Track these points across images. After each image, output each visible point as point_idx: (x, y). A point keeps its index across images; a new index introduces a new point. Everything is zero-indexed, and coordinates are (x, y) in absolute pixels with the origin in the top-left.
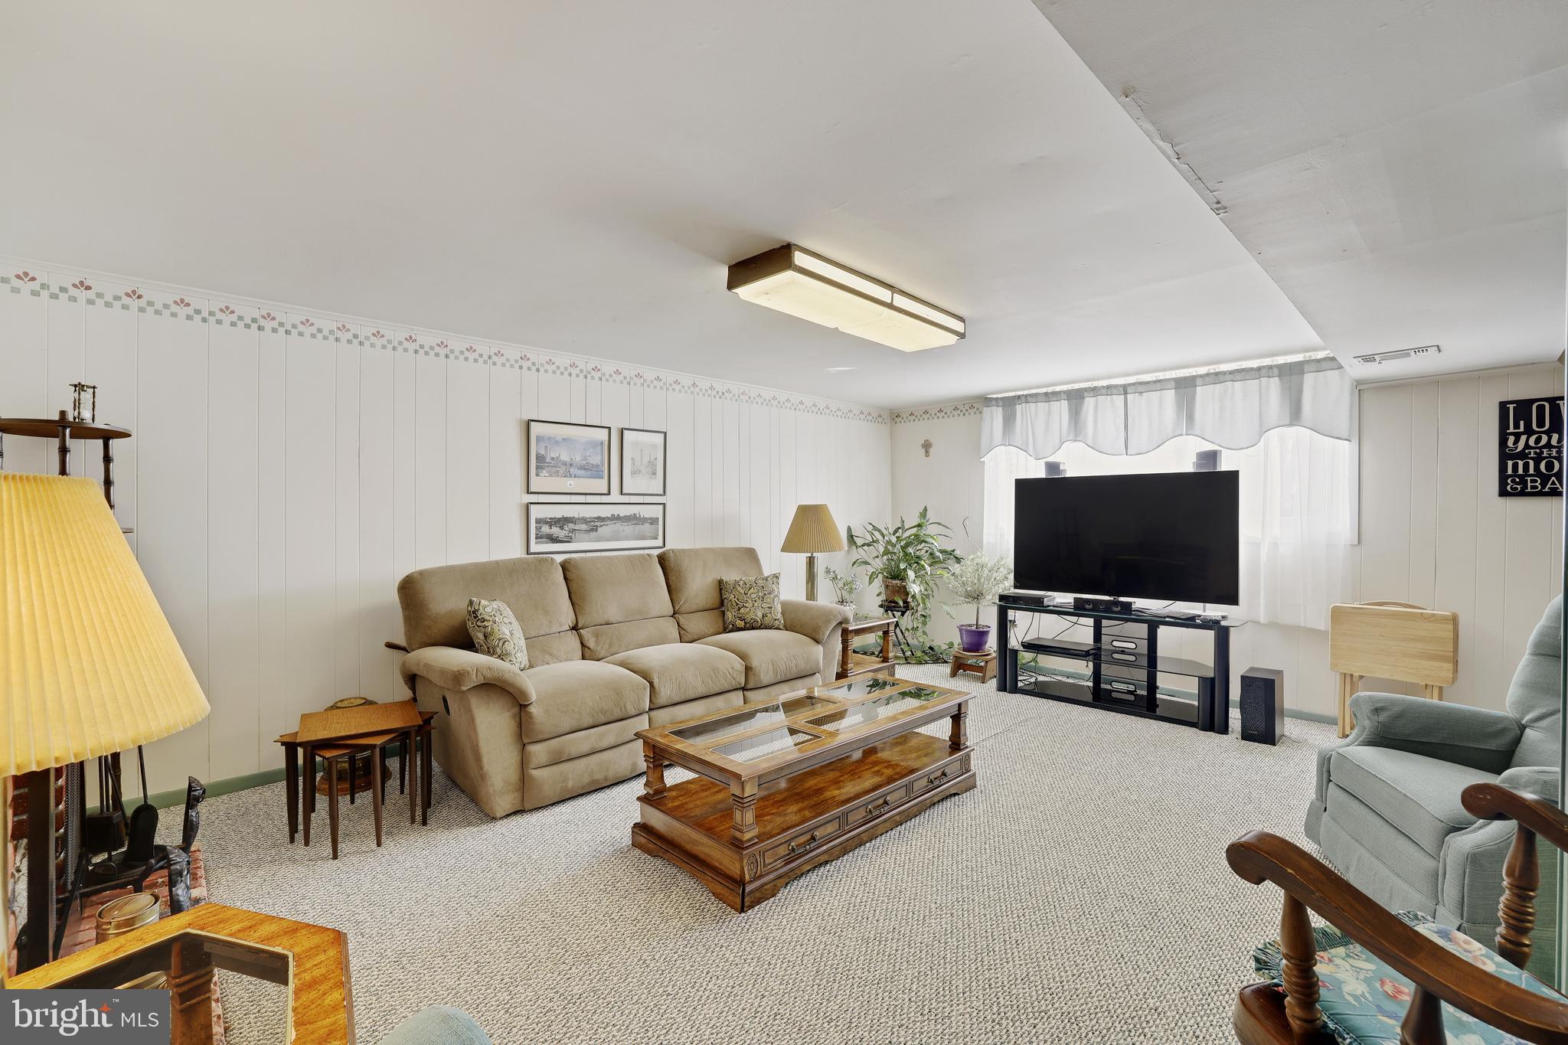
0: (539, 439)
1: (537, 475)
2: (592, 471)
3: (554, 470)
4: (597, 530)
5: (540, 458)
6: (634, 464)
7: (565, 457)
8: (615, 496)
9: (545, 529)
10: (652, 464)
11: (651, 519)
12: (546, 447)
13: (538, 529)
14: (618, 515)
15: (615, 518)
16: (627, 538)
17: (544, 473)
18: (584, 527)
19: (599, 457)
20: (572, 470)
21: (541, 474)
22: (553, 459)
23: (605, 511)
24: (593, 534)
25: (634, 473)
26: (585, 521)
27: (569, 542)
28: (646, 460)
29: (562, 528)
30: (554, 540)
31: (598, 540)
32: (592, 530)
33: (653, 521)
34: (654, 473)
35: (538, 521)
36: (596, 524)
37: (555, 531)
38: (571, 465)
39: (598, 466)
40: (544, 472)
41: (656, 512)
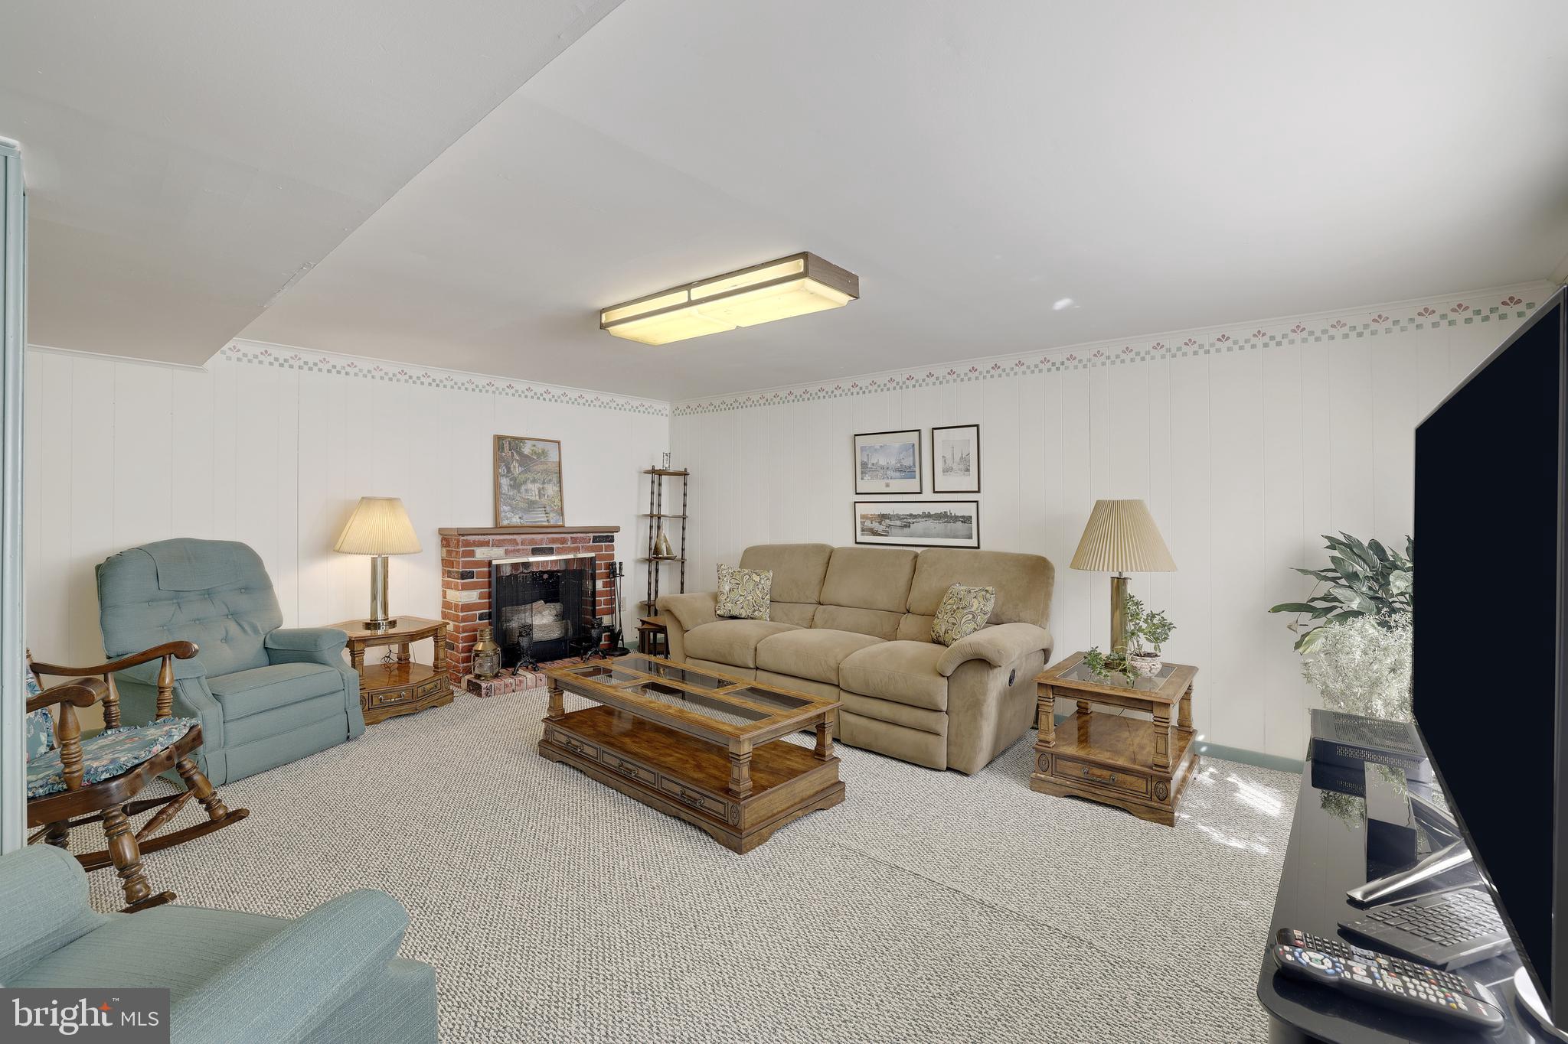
0: (863, 449)
1: (862, 479)
2: (907, 472)
3: (875, 473)
4: (909, 527)
5: (864, 465)
6: (945, 461)
7: (882, 462)
8: (927, 494)
9: (868, 524)
10: (965, 460)
11: (963, 517)
12: (868, 455)
13: (862, 523)
14: (929, 513)
15: (928, 516)
16: (938, 536)
17: (867, 477)
18: (898, 523)
19: (911, 458)
20: (889, 472)
21: (865, 478)
22: (873, 464)
23: (917, 509)
24: (906, 530)
25: (945, 471)
26: (899, 517)
27: (886, 535)
28: (957, 457)
29: (880, 523)
30: (875, 533)
31: (911, 536)
32: (905, 526)
33: (966, 520)
34: (968, 470)
35: (863, 517)
36: (909, 520)
37: (876, 526)
38: (888, 468)
39: (910, 467)
40: (867, 475)
41: (969, 510)
